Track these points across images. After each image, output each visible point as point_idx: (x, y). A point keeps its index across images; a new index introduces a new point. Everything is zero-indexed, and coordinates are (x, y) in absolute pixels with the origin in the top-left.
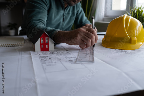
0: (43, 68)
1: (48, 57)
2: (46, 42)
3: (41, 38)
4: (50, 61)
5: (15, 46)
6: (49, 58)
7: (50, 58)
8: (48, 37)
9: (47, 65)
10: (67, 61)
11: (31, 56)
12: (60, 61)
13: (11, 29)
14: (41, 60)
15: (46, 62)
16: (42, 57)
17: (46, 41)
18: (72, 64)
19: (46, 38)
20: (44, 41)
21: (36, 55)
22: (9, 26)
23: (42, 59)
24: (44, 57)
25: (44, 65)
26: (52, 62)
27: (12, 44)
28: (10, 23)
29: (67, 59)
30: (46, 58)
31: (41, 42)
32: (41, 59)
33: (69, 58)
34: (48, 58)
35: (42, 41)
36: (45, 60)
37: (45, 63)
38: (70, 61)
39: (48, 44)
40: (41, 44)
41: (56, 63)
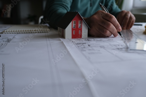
0: (86, 57)
4: (90, 48)
5: (41, 32)
7: (89, 45)
9: (89, 53)
10: (114, 49)
12: (105, 49)
14: (78, 47)
15: (84, 49)
16: (78, 44)
17: (79, 25)
23: (78, 45)
24: (80, 43)
25: (84, 52)
26: (93, 50)
29: (113, 46)
30: (84, 44)
33: (115, 45)
34: (86, 45)
35: (74, 25)
36: (83, 46)
37: (85, 51)
39: (81, 30)
40: (73, 30)
41: (99, 50)
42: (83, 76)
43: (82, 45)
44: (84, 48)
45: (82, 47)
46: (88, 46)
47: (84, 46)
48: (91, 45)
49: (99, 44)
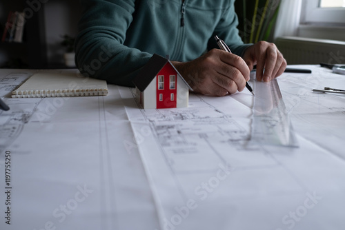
0: (166, 159)
1: (172, 127)
2: (170, 86)
3: (160, 77)
4: (180, 139)
6: (175, 130)
7: (179, 132)
8: (176, 74)
9: (175, 152)
10: (223, 142)
11: (129, 124)
12: (206, 140)
13: (70, 51)
14: (156, 136)
15: (169, 141)
16: (159, 128)
17: (171, 84)
18: (238, 150)
19: (171, 77)
20: (167, 83)
21: (141, 122)
22: (64, 44)
23: (159, 132)
24: (163, 127)
25: (166, 149)
26: (185, 142)
27: (78, 91)
28: (66, 37)
29: (222, 135)
30: (169, 130)
31: (159, 86)
32: (155, 133)
33: (228, 132)
34: (173, 132)
35: (161, 83)
36: (166, 135)
37: (169, 145)
38: (232, 141)
39: (175, 92)
40: (158, 92)
41: (195, 144)
42: (152, 200)
43: (165, 130)
44: (169, 137)
45: (165, 137)
46: (177, 133)
47: (169, 133)
48: (182, 131)
49: (199, 129)
